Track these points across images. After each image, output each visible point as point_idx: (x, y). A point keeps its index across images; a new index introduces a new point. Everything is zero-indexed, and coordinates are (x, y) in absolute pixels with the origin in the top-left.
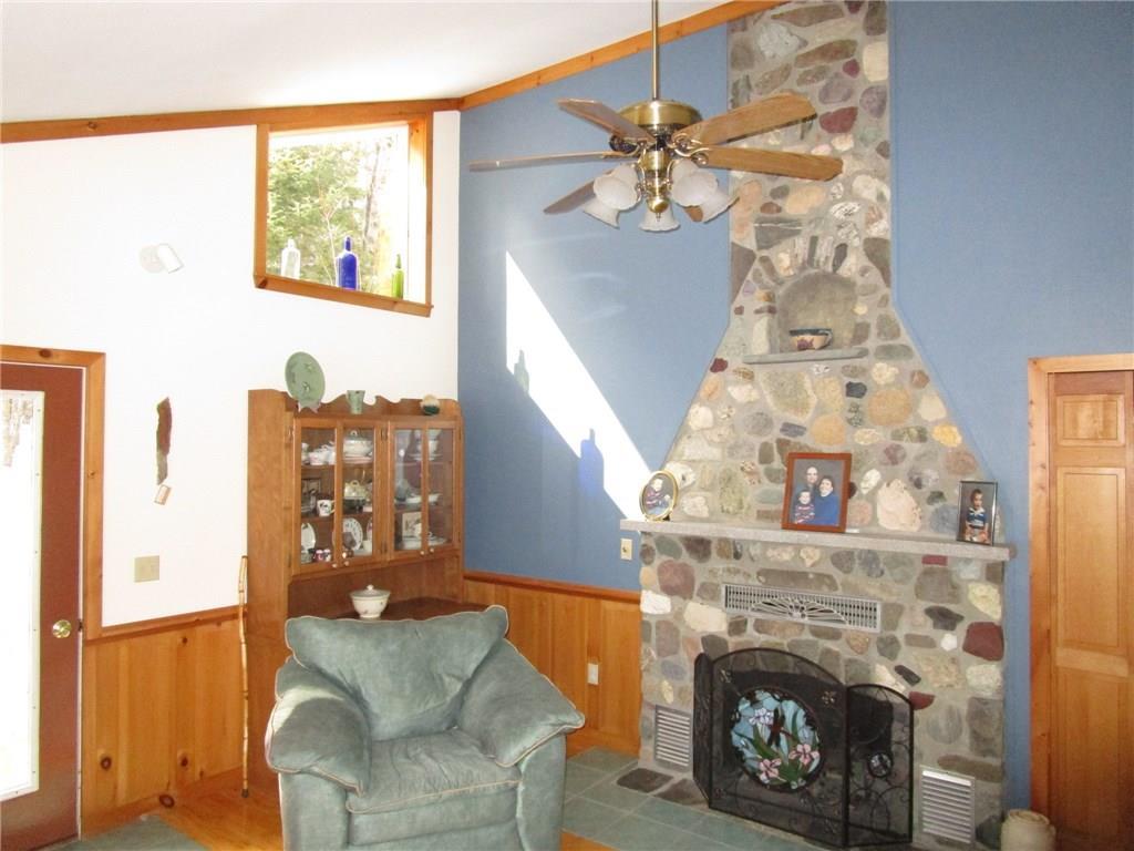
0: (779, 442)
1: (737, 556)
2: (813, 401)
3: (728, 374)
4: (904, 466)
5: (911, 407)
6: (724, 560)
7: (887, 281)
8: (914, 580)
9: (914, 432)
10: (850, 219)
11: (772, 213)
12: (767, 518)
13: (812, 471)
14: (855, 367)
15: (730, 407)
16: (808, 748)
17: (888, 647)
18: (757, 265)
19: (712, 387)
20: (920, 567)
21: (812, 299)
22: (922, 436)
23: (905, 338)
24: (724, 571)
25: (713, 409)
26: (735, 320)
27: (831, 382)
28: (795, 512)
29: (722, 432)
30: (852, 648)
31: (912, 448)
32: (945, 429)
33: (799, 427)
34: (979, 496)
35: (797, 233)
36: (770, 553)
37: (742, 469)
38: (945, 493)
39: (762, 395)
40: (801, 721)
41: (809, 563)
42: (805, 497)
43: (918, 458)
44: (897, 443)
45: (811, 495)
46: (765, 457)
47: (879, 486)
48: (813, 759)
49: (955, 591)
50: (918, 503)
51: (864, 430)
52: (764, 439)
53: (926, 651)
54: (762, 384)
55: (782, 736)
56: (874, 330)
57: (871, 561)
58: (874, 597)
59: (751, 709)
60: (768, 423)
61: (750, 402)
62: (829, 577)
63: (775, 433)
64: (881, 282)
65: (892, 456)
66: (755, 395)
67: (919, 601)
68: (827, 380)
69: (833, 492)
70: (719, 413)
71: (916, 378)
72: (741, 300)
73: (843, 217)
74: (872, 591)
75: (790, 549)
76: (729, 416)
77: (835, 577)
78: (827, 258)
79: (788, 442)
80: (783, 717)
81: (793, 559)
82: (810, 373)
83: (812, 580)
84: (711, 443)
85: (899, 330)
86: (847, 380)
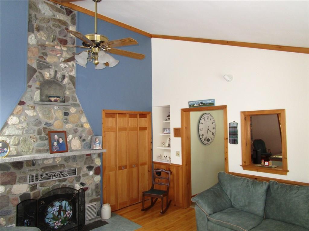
0: (44, 128)
1: (34, 165)
2: (55, 116)
3: (25, 106)
4: (78, 134)
5: (79, 119)
6: (29, 167)
7: (75, 87)
8: (84, 161)
9: (80, 125)
10: (65, 69)
11: (43, 59)
12: (39, 151)
13: (56, 136)
14: (66, 108)
15: (26, 117)
16: (69, 212)
17: (78, 179)
18: (37, 73)
19: (19, 110)
20: (85, 157)
21: (50, 87)
22: (82, 126)
23: (78, 102)
24: (28, 171)
25: (19, 118)
26: (29, 89)
27: (60, 111)
28: (53, 148)
29: (23, 125)
30: (70, 182)
31: (80, 129)
32: (86, 124)
33: (50, 124)
34: (97, 139)
35: (51, 68)
36: (45, 162)
37: (31, 137)
38: (86, 139)
39: (38, 114)
40: (67, 205)
41: (58, 162)
42: (55, 144)
43: (81, 131)
44: (76, 128)
45: (57, 143)
46: (39, 133)
47: (72, 139)
48: (70, 214)
49: (92, 161)
50: (81, 142)
51: (68, 124)
52: (39, 127)
53: (87, 177)
54: (38, 111)
55: (62, 212)
56: (71, 99)
57: (74, 158)
58: (75, 167)
59: (52, 209)
60: (40, 123)
61: (33, 116)
62: (64, 165)
63: (43, 125)
64: (73, 87)
65: (76, 131)
66: (35, 114)
67: (85, 165)
68: (59, 111)
69: (63, 141)
70: (21, 119)
71: (81, 112)
72: (31, 83)
73: (63, 67)
74: (74, 166)
75: (52, 159)
76: (25, 120)
77: (65, 164)
78: (60, 77)
79: (46, 128)
80: (62, 206)
81: (53, 162)
82: (54, 108)
83: (59, 167)
84: (18, 129)
85: (76, 100)
86: (64, 111)
